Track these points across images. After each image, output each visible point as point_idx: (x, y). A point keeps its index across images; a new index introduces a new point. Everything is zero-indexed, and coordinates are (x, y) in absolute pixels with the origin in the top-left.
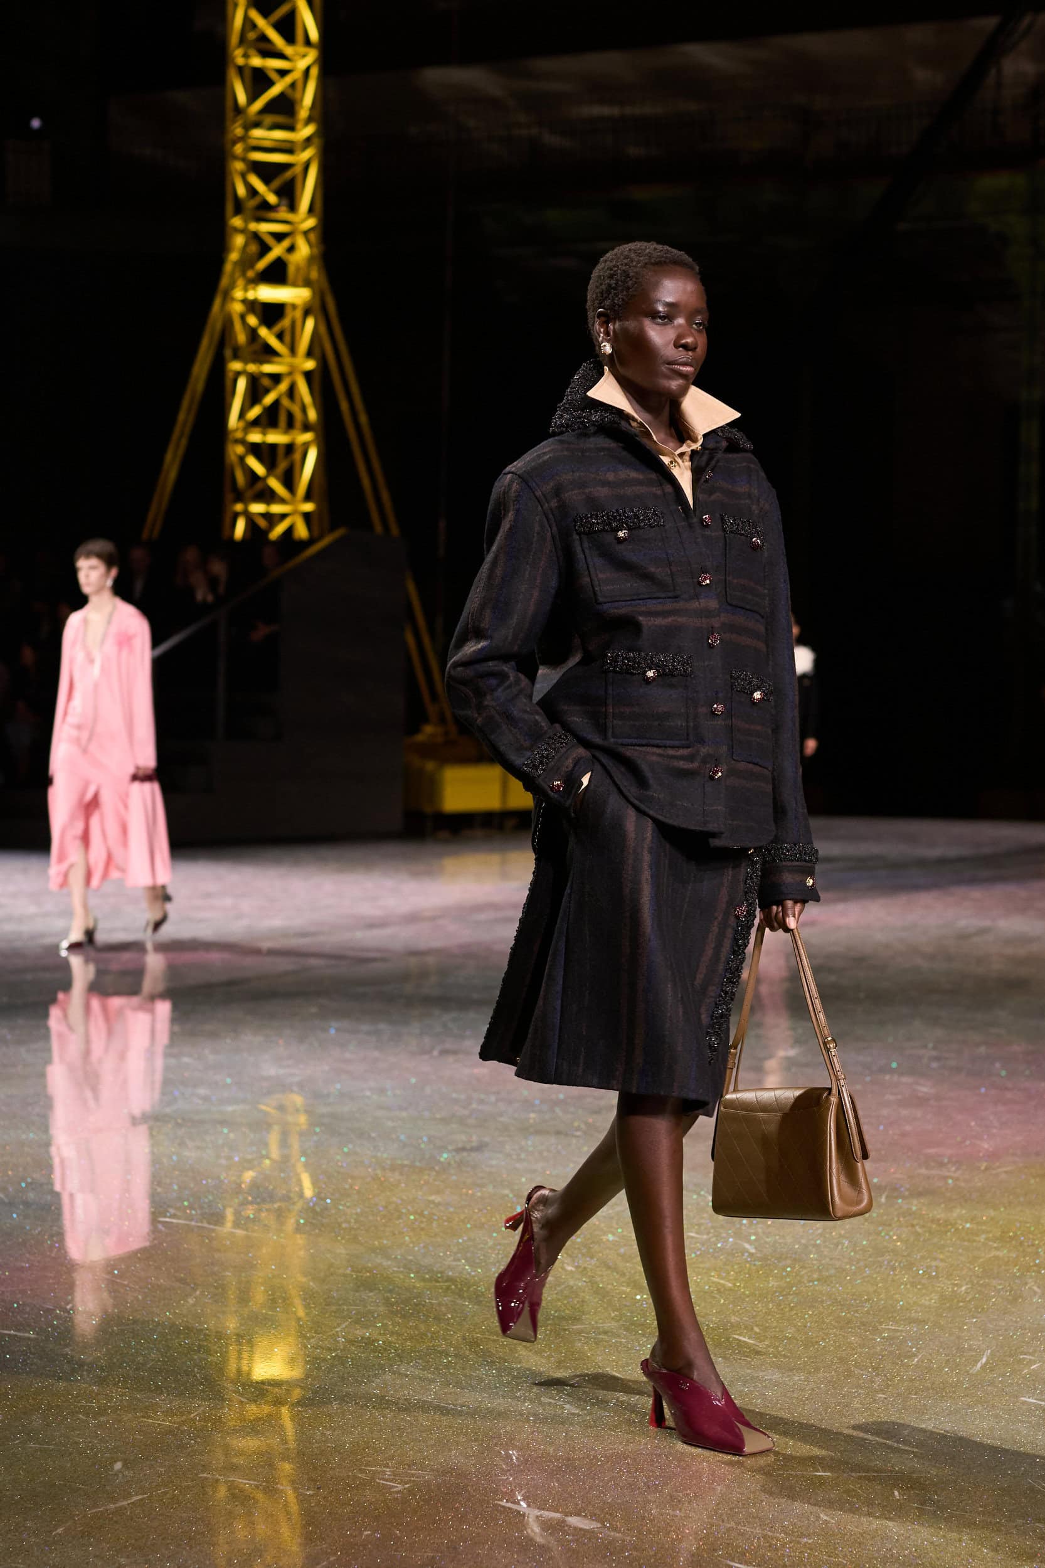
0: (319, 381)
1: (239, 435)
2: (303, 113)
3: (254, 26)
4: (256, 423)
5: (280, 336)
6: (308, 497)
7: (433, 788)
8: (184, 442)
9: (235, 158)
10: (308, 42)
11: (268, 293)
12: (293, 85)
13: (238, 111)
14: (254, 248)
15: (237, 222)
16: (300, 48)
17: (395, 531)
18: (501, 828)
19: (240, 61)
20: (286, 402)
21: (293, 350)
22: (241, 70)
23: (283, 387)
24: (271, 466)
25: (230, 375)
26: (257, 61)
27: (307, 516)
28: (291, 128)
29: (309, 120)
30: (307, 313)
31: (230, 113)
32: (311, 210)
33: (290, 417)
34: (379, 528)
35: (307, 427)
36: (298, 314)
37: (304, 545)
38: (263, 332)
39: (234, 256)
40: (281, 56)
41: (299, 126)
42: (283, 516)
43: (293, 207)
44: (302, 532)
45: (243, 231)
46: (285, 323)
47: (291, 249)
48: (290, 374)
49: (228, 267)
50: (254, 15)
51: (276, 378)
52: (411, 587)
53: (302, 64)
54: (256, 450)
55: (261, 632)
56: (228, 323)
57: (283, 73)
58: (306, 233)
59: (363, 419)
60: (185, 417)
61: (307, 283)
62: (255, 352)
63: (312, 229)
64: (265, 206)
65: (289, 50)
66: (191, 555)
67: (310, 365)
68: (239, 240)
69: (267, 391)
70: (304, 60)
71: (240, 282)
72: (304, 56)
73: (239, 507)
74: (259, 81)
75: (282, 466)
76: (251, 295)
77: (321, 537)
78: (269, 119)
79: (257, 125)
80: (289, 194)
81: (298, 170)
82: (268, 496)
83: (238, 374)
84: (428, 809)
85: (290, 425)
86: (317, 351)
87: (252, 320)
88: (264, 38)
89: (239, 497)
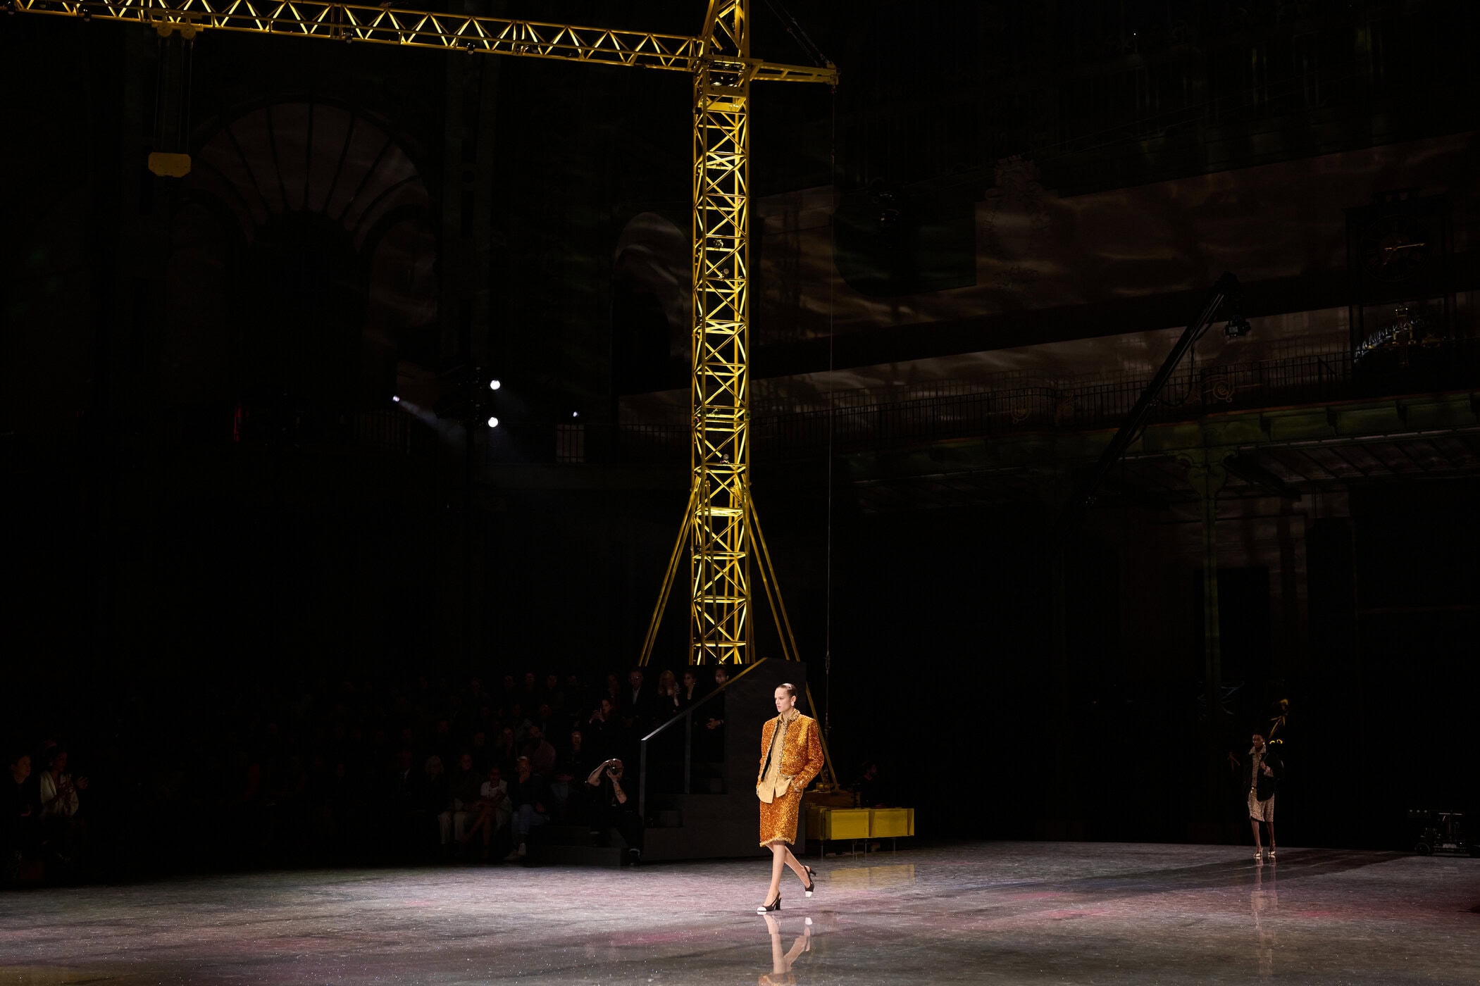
0: (749, 565)
1: (699, 600)
2: (737, 404)
3: (708, 352)
4: (709, 592)
5: (724, 539)
6: (742, 639)
7: (824, 823)
8: (664, 605)
9: (697, 431)
10: (741, 360)
11: (716, 512)
12: (732, 386)
13: (698, 402)
14: (708, 485)
15: (697, 469)
16: (736, 365)
17: (798, 660)
18: (869, 851)
19: (700, 373)
20: (727, 578)
21: (732, 548)
22: (699, 377)
23: (726, 569)
24: (719, 619)
25: (694, 562)
26: (710, 373)
27: (741, 649)
28: (732, 412)
29: (741, 405)
30: (740, 523)
31: (694, 405)
32: (743, 461)
33: (731, 587)
34: (788, 658)
35: (741, 595)
36: (736, 524)
37: (740, 668)
38: (713, 535)
39: (696, 490)
40: (726, 369)
41: (736, 410)
42: (728, 649)
43: (732, 460)
44: (738, 659)
45: (699, 474)
46: (729, 529)
47: (731, 484)
48: (731, 561)
49: (692, 497)
50: (707, 345)
51: (722, 564)
52: (809, 694)
53: (737, 374)
54: (709, 608)
55: (713, 724)
56: (692, 531)
57: (726, 379)
58: (739, 475)
59: (777, 588)
60: (665, 590)
61: (741, 506)
62: (708, 549)
63: (743, 472)
64: (715, 459)
65: (729, 366)
66: (669, 675)
67: (744, 555)
68: (699, 480)
69: (717, 572)
70: (737, 370)
71: (700, 506)
72: (740, 368)
73: (699, 645)
74: (712, 384)
75: (726, 618)
76: (706, 513)
77: (751, 664)
78: (717, 408)
79: (710, 411)
80: (729, 451)
81: (736, 436)
82: (717, 637)
83: (698, 561)
84: (821, 839)
85: (731, 593)
86: (747, 548)
87: (706, 528)
88: (714, 359)
89: (699, 640)
